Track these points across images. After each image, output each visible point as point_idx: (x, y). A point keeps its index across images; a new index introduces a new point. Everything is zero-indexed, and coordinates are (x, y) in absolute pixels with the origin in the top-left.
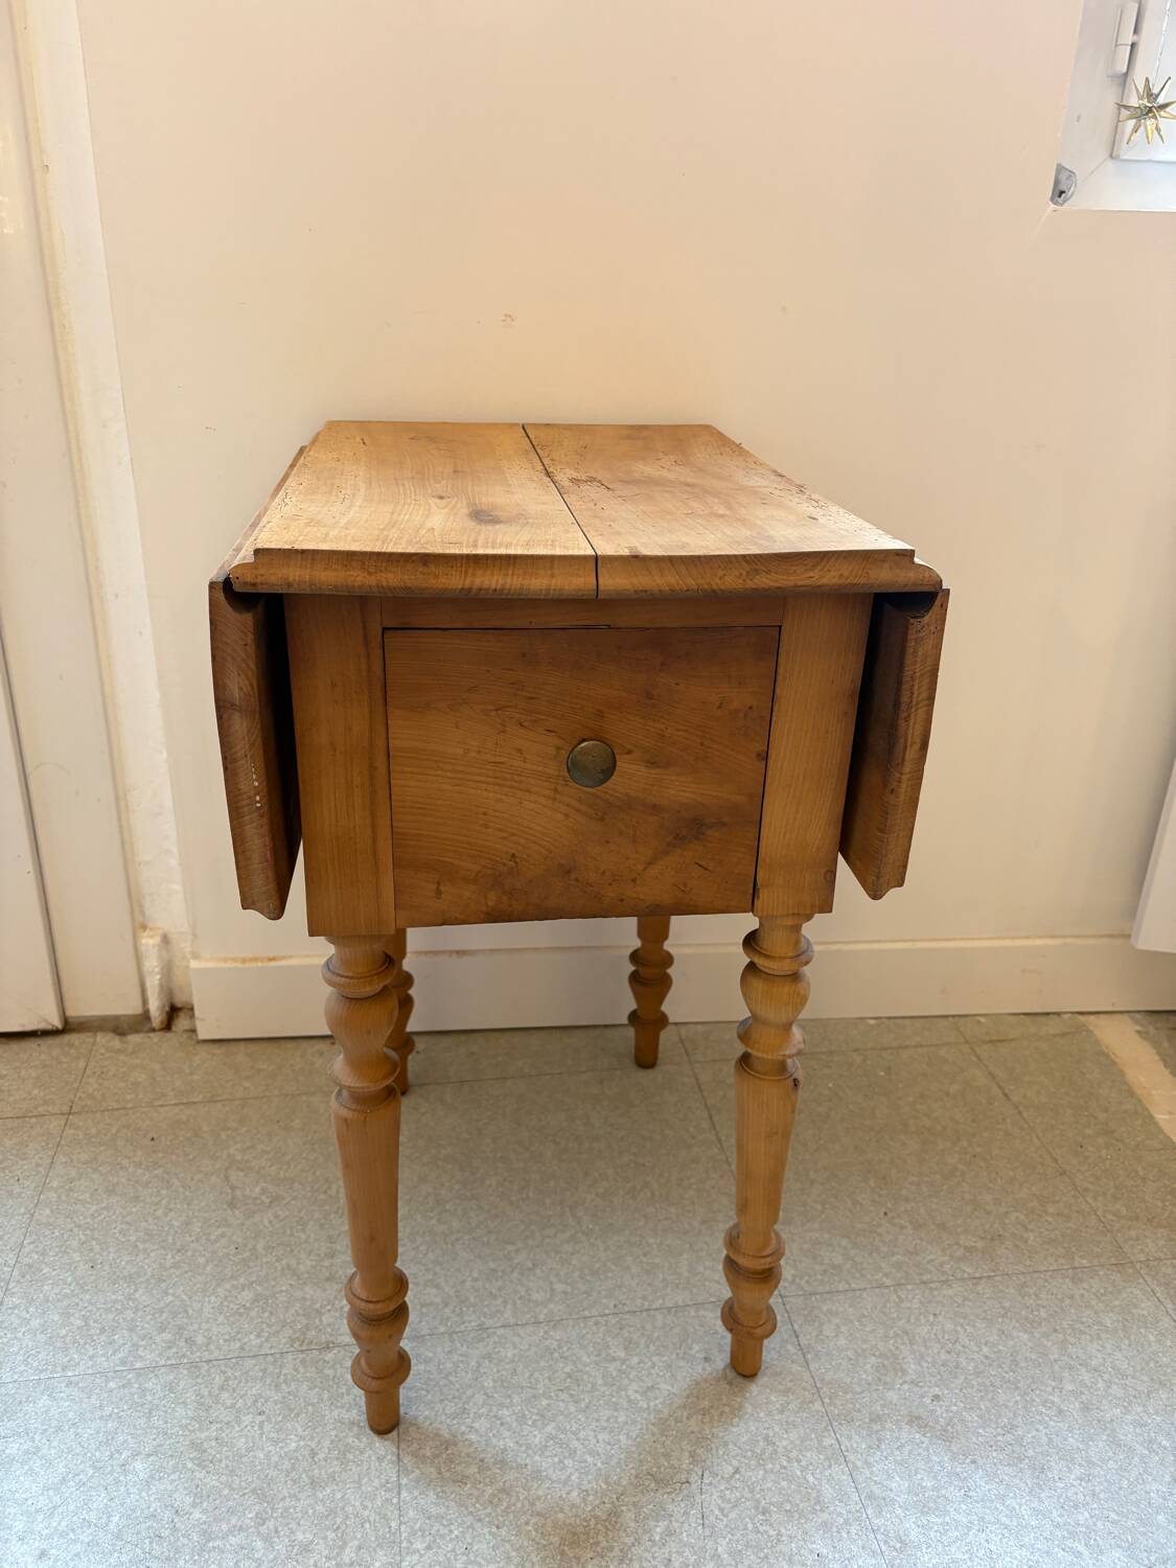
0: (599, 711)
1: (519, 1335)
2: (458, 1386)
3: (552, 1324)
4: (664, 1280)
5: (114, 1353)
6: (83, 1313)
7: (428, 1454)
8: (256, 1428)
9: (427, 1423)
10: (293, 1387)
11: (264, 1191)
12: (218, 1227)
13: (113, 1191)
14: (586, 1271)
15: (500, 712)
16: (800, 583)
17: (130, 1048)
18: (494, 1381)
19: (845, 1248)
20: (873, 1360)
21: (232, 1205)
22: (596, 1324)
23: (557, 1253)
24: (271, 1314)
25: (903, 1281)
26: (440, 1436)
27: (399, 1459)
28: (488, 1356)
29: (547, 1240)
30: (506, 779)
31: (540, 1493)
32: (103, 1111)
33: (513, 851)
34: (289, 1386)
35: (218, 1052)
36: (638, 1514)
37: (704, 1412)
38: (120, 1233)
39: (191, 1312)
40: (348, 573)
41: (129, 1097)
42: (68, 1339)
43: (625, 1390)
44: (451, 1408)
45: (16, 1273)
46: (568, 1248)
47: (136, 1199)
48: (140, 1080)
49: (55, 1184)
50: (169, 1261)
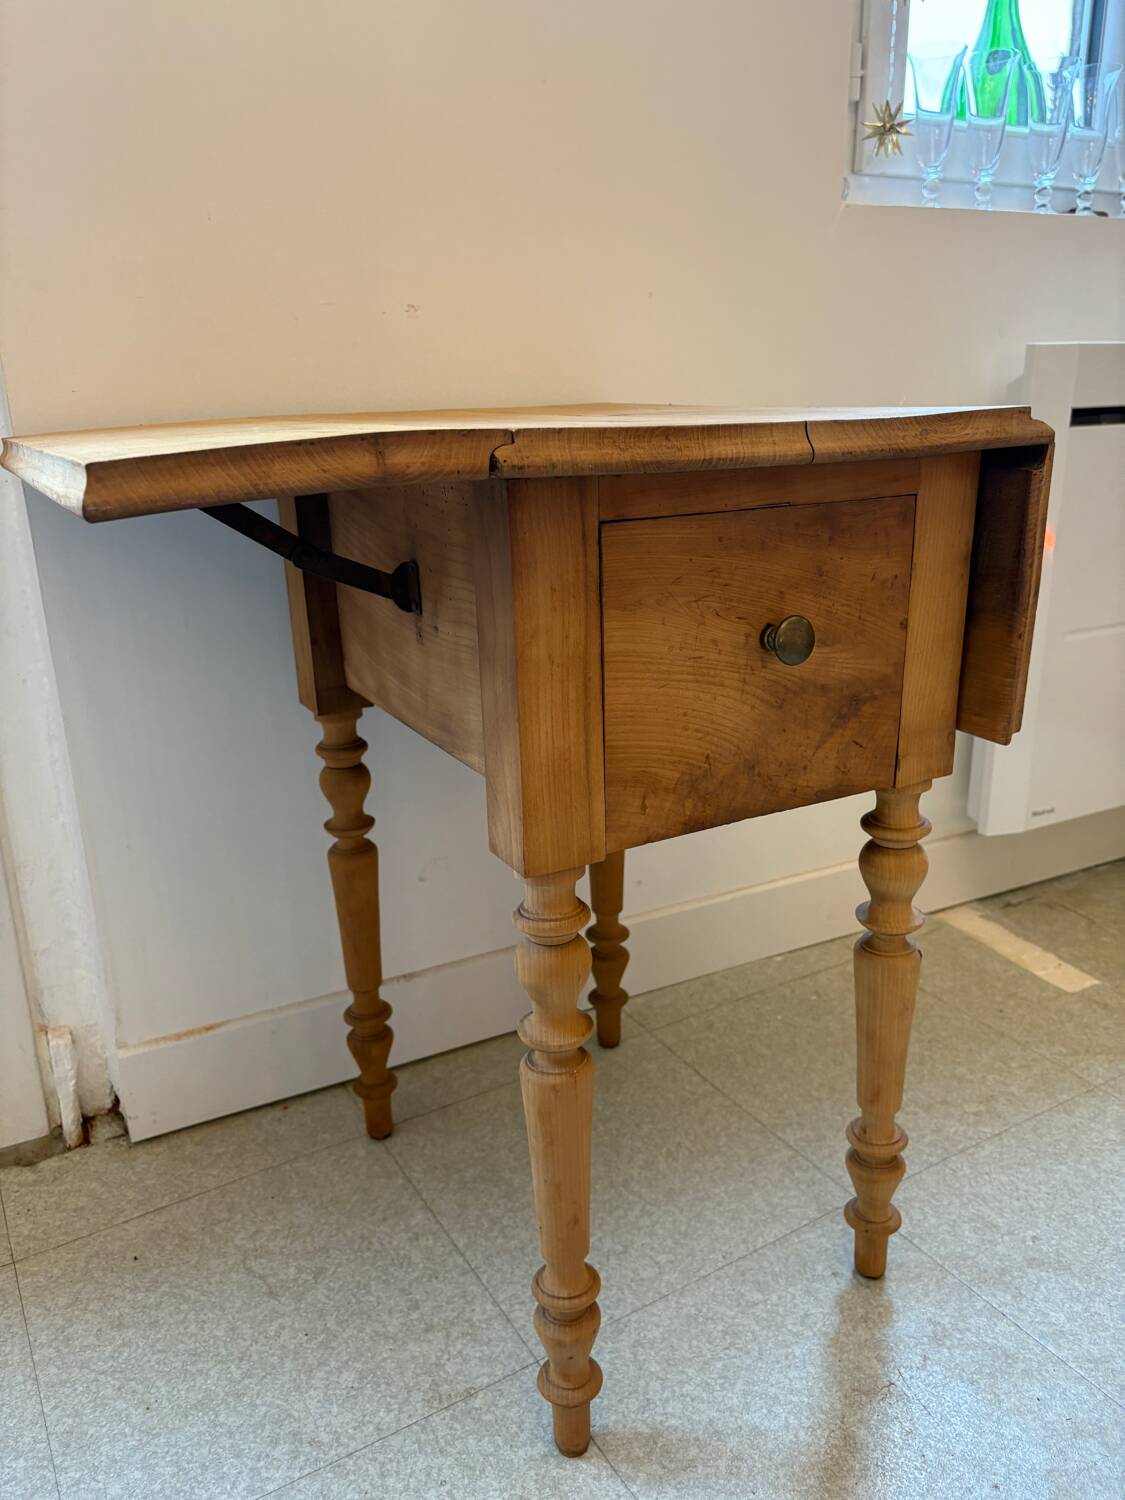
1: (653, 1314)
2: (627, 1382)
3: (677, 1293)
4: (751, 1220)
5: (234, 1486)
6: (168, 1459)
7: (641, 1455)
9: (620, 1426)
10: (459, 1446)
11: (300, 1270)
12: (271, 1321)
13: (120, 1324)
14: (677, 1236)
15: (700, 603)
17: (49, 1176)
18: (659, 1363)
20: (966, 1227)
21: (272, 1294)
22: (718, 1278)
23: (639, 1229)
24: (388, 1384)
25: (945, 1155)
26: (640, 1434)
27: (615, 1471)
28: (638, 1343)
29: (622, 1221)
30: (704, 675)
31: (770, 1446)
32: (54, 1249)
33: (706, 753)
34: (453, 1445)
35: (160, 1149)
36: (868, 1428)
37: (865, 1319)
38: (158, 1363)
39: (296, 1414)
40: (604, 451)
41: (78, 1225)
42: (168, 1492)
43: (785, 1326)
44: (634, 1404)
45: (55, 1445)
46: (645, 1221)
47: (154, 1324)
48: (80, 1204)
49: (43, 1339)
50: (237, 1374)
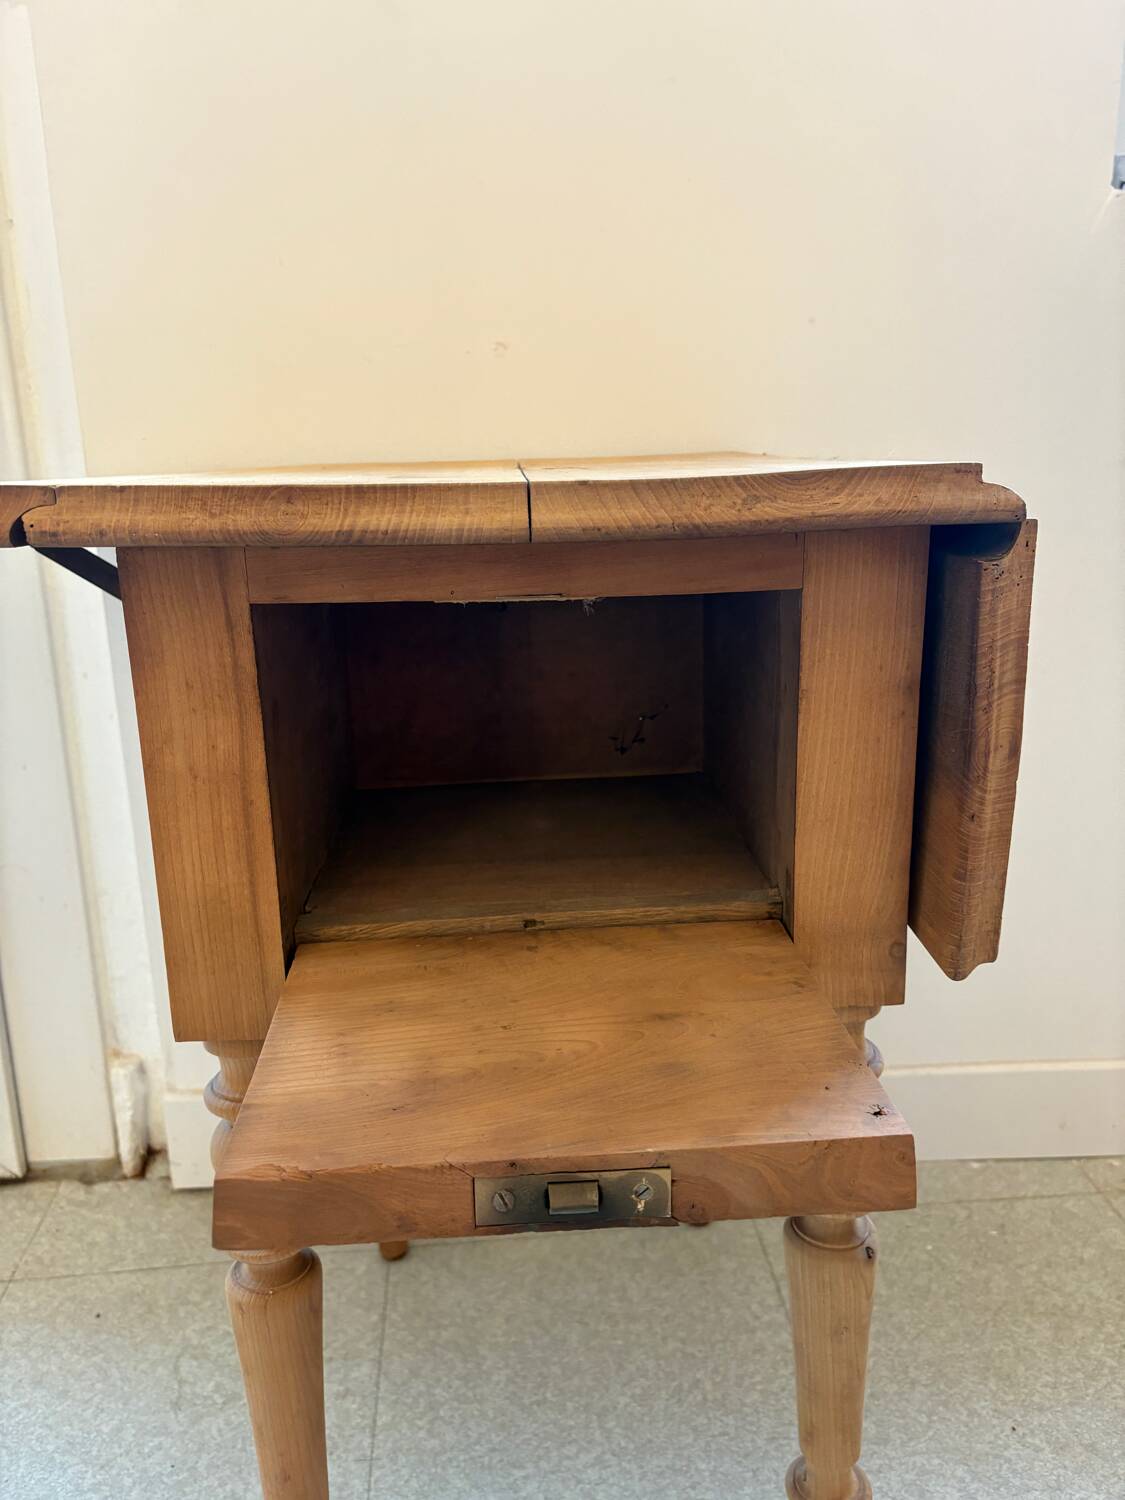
16: (820, 512)
17: (94, 1199)
19: (962, 1480)
32: (48, 1279)
35: (190, 1204)
40: (184, 516)
41: (81, 1261)
47: (64, 1394)
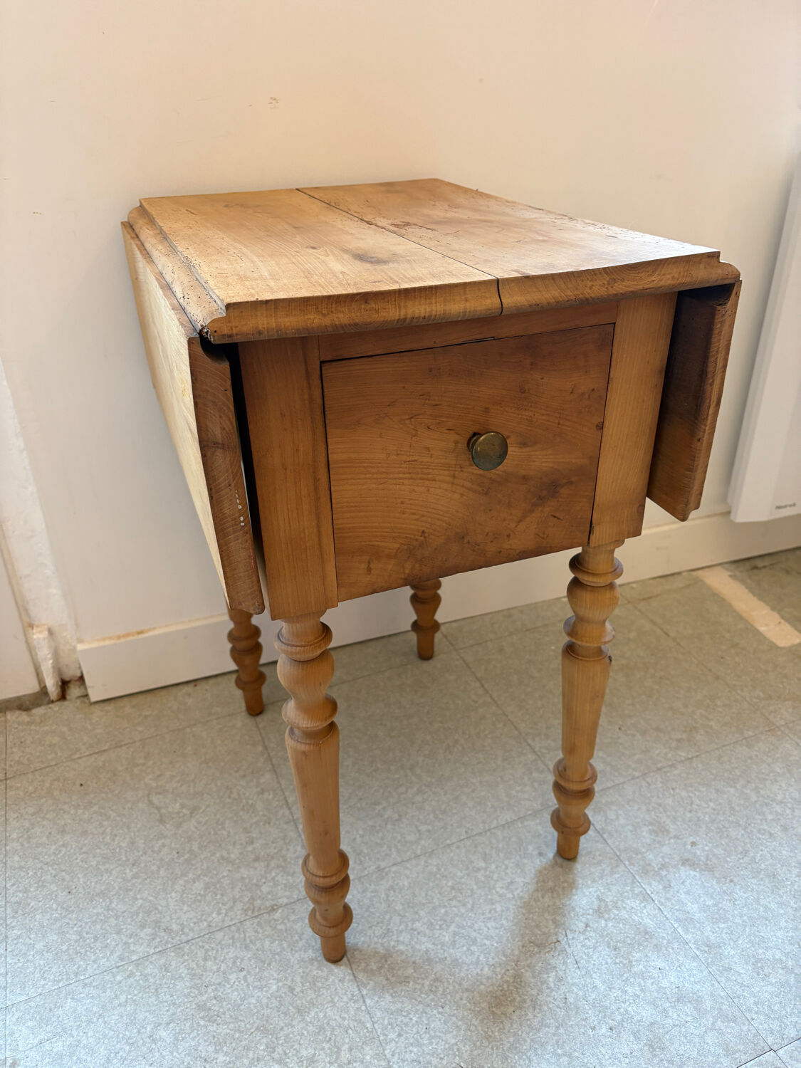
0: (486, 408)
1: (407, 868)
2: (378, 915)
3: (427, 855)
4: (492, 806)
5: (112, 953)
6: (75, 929)
7: (375, 968)
8: (242, 982)
9: (366, 946)
10: (258, 945)
11: (183, 806)
12: (157, 840)
13: (64, 831)
14: (438, 812)
15: (412, 420)
17: (38, 719)
18: (402, 904)
20: (645, 829)
21: (162, 821)
22: (458, 847)
23: (413, 803)
24: (222, 895)
25: (646, 771)
26: (377, 953)
27: (355, 977)
28: (392, 888)
29: (403, 796)
30: (418, 473)
31: (462, 974)
32: (33, 772)
33: (422, 529)
34: (254, 944)
35: (110, 708)
36: (533, 972)
37: (552, 890)
38: (82, 861)
39: (160, 908)
41: (50, 757)
42: (71, 952)
43: (494, 888)
44: (378, 931)
45: (9, 911)
46: (419, 798)
47: (85, 833)
48: (54, 742)
49: (15, 836)
50: (129, 874)
